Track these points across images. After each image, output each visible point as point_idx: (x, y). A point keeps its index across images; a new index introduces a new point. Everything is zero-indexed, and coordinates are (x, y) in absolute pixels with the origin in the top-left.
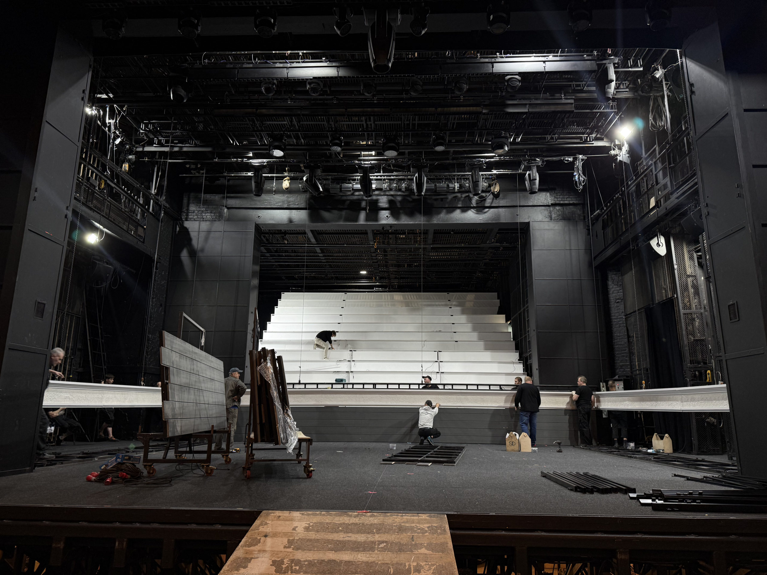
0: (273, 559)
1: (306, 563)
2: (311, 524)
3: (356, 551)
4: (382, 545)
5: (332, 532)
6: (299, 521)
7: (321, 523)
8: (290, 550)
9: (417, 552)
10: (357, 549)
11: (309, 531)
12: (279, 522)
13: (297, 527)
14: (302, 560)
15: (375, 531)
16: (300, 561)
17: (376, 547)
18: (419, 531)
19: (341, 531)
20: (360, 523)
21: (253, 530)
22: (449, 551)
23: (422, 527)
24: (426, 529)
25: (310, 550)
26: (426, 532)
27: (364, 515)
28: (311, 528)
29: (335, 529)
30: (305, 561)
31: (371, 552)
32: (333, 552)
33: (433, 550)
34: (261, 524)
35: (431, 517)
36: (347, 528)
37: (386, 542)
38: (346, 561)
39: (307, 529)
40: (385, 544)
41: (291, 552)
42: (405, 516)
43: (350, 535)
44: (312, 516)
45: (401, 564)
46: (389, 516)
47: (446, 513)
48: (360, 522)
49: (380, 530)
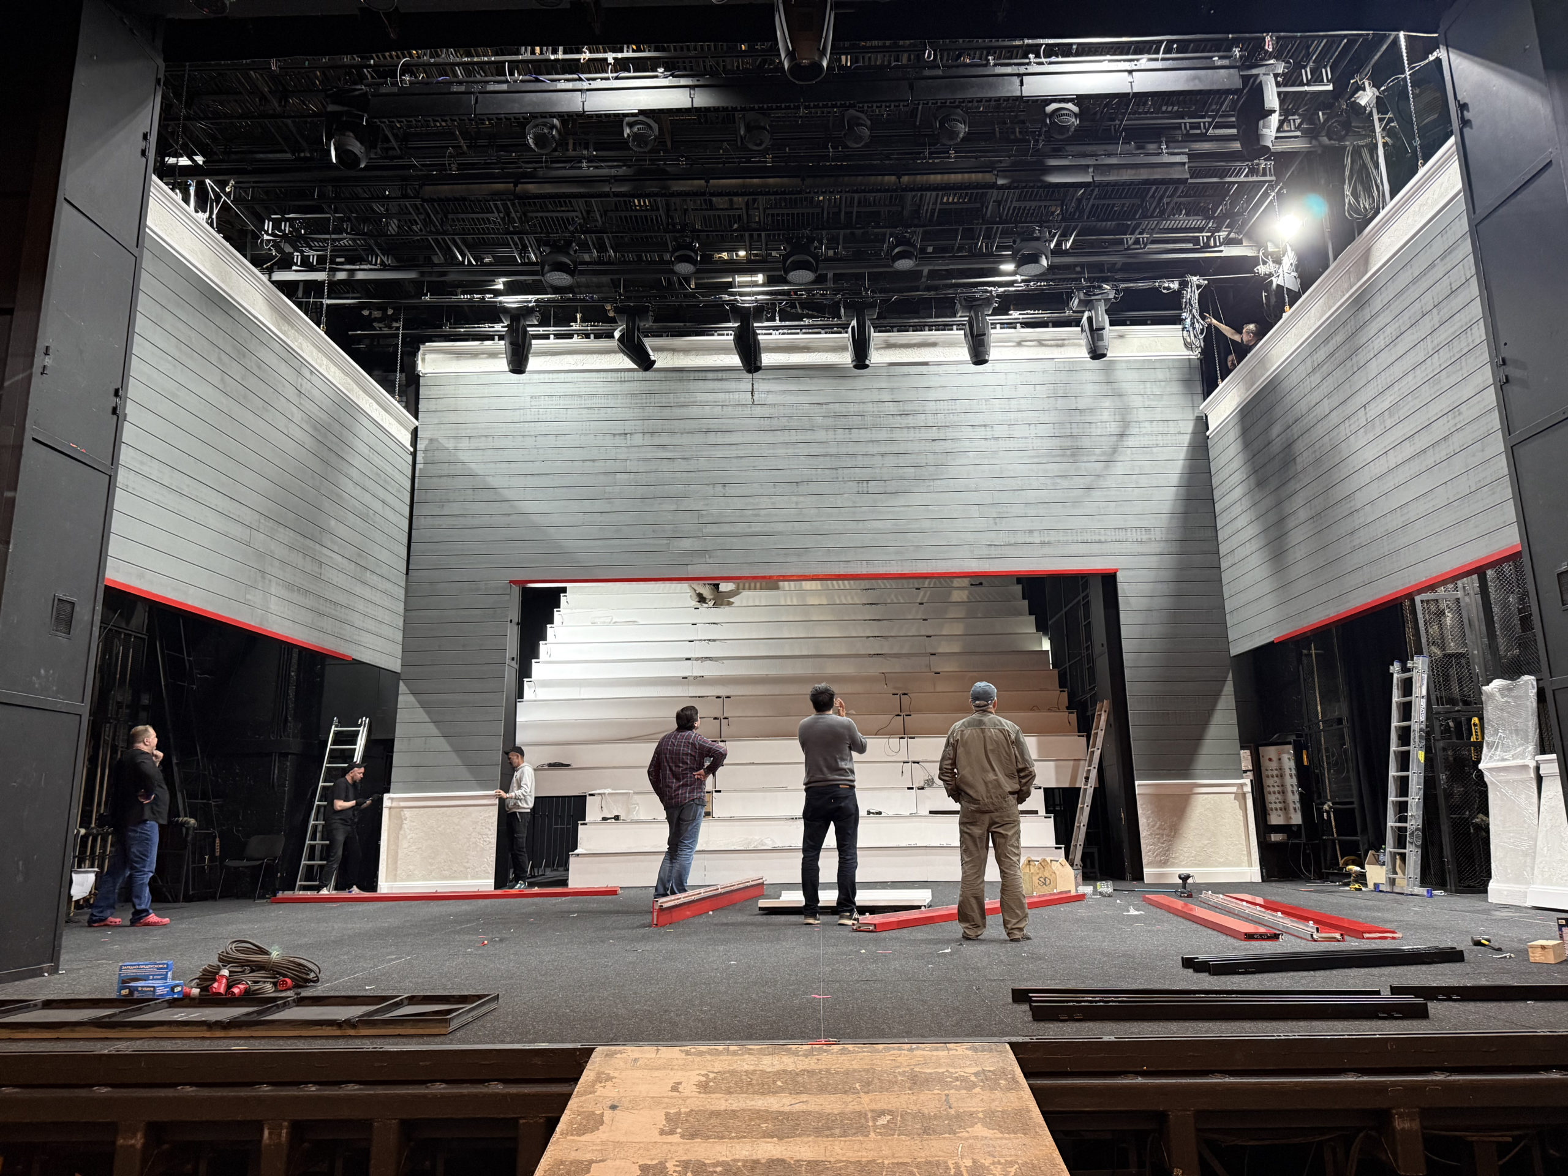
0: (640, 1163)
1: (719, 1169)
2: (712, 1076)
3: (827, 1136)
4: (883, 1121)
5: (763, 1094)
6: (682, 1069)
7: (733, 1073)
8: (676, 1138)
9: (965, 1134)
10: (828, 1133)
11: (710, 1093)
12: (638, 1073)
13: (680, 1083)
14: (709, 1162)
15: (857, 1086)
16: (704, 1164)
17: (870, 1124)
18: (958, 1083)
19: (782, 1090)
20: (821, 1071)
21: (582, 1095)
22: (1037, 1130)
23: (963, 1074)
24: (973, 1078)
25: (722, 1138)
26: (974, 1085)
27: (826, 1051)
28: (711, 1084)
29: (765, 1085)
30: (715, 1165)
31: (860, 1138)
32: (775, 1139)
33: (1000, 1127)
34: (598, 1079)
35: (976, 1050)
36: (794, 1083)
37: (890, 1112)
38: (809, 1162)
39: (704, 1087)
40: (889, 1117)
41: (678, 1144)
42: (917, 1049)
43: (804, 1097)
44: (709, 1057)
45: (938, 1165)
46: (881, 1052)
47: (1007, 1039)
48: (820, 1067)
49: (869, 1084)
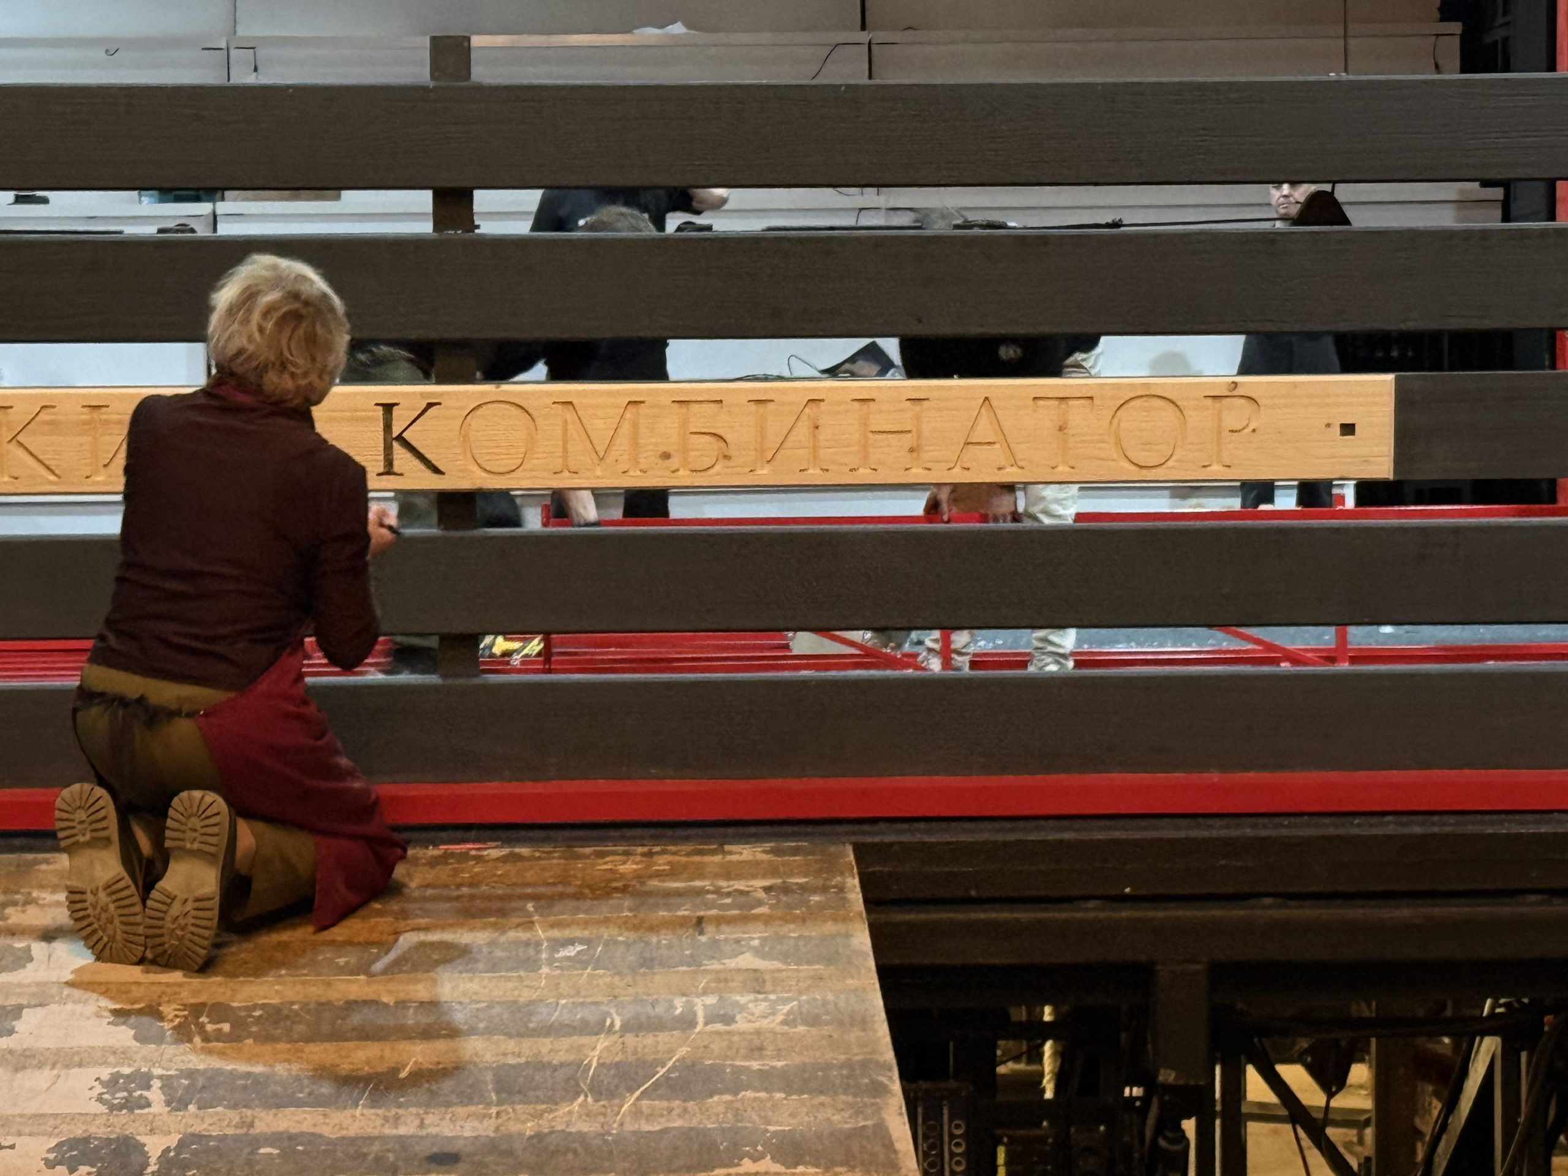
4: (569, 950)
9: (715, 966)
10: (463, 967)
15: (529, 906)
17: (544, 956)
18: (728, 901)
22: (853, 959)
23: (741, 888)
26: (760, 903)
30: (249, 1009)
31: (522, 973)
33: (786, 956)
35: (780, 853)
37: (584, 940)
38: (422, 1002)
40: (581, 947)
45: (654, 1004)
47: (853, 838)
49: (552, 904)
